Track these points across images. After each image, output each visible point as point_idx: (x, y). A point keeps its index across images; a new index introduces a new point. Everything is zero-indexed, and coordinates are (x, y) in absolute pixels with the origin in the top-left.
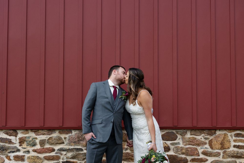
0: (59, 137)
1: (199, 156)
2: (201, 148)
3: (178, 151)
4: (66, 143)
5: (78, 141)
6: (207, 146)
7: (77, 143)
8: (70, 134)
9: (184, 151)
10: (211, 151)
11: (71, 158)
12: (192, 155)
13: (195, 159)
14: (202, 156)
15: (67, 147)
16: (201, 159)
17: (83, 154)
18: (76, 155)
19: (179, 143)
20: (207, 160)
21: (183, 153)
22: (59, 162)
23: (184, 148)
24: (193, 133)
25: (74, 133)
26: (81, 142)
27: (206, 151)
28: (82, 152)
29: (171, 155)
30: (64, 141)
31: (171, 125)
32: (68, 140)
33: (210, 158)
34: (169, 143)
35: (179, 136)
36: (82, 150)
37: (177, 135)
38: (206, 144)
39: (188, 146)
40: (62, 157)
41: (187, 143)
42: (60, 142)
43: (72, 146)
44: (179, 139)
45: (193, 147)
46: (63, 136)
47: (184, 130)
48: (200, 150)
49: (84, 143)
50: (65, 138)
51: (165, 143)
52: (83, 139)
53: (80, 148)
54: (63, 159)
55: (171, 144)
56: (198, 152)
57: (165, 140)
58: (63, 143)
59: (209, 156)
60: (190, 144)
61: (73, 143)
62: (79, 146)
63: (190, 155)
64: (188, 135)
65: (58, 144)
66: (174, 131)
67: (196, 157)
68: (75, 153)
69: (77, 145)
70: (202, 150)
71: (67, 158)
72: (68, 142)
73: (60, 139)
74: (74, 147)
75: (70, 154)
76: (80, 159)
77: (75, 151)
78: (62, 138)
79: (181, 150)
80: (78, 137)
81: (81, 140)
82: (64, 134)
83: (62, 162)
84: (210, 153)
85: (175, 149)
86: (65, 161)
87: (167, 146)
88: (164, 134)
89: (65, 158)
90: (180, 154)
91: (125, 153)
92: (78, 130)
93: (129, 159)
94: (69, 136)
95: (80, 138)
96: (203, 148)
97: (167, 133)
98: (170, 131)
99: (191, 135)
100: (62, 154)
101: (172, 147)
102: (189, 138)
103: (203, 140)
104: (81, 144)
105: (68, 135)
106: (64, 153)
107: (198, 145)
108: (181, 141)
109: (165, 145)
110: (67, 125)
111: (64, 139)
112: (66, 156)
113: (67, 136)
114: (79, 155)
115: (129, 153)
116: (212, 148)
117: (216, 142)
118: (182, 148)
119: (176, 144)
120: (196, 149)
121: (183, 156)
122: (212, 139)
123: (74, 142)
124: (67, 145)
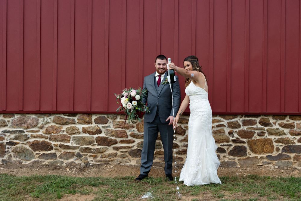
0: (3, 120)
1: (127, 137)
2: (130, 131)
3: (108, 133)
4: (9, 125)
5: (20, 123)
6: (135, 129)
7: (19, 125)
8: (13, 118)
9: (113, 133)
10: (138, 133)
11: (14, 139)
12: (121, 137)
13: (123, 140)
14: (130, 138)
15: (11, 129)
16: (129, 140)
17: (24, 135)
18: (19, 137)
19: (110, 126)
20: (134, 142)
21: (113, 136)
22: (4, 142)
23: (114, 131)
24: (122, 117)
25: (17, 117)
26: (23, 125)
27: (133, 133)
28: (23, 134)
29: (102, 137)
30: (8, 124)
31: (102, 110)
32: (11, 123)
33: (137, 139)
34: (100, 126)
35: (110, 120)
36: (23, 132)
37: (108, 119)
38: (133, 127)
39: (117, 129)
40: (6, 138)
41: (117, 126)
42: (4, 124)
43: (14, 128)
44: (110, 123)
45: (122, 130)
46: (6, 120)
47: (115, 114)
48: (129, 133)
49: (25, 126)
50: (9, 121)
51: (98, 126)
52: (25, 122)
53: (22, 130)
54: (7, 140)
55: (102, 127)
56: (127, 134)
57: (97, 124)
58: (7, 125)
59: (137, 138)
60: (119, 128)
61: (15, 126)
62: (21, 128)
63: (118, 137)
64: (118, 120)
65: (2, 127)
66: (106, 116)
67: (125, 139)
68: (17, 135)
69: (20, 128)
70: (130, 133)
71: (11, 139)
72: (11, 125)
73: (4, 122)
74: (17, 130)
75: (13, 136)
76: (22, 140)
77: (17, 133)
78: (6, 121)
79: (111, 132)
80: (20, 121)
81: (23, 123)
82: (8, 118)
83: (6, 142)
84: (137, 136)
85: (106, 132)
86: (9, 141)
87: (99, 129)
88: (97, 118)
89: (9, 139)
90: (110, 136)
91: (62, 135)
92: (20, 114)
93: (65, 140)
94: (12, 120)
95: (22, 122)
96: (131, 131)
97: (99, 117)
98: (103, 115)
99: (120, 119)
100: (5, 136)
101: (103, 130)
102: (118, 122)
103: (131, 123)
104: (23, 126)
105: (12, 118)
106: (8, 134)
107: (127, 128)
108: (111, 125)
109: (97, 128)
110: (10, 109)
111: (7, 122)
112: (9, 137)
113: (10, 119)
114: (21, 136)
115: (65, 135)
116: (139, 131)
117: (142, 126)
118: (112, 131)
119: (107, 127)
120: (125, 132)
121: (113, 138)
122: (139, 123)
123: (17, 125)
124: (10, 127)
